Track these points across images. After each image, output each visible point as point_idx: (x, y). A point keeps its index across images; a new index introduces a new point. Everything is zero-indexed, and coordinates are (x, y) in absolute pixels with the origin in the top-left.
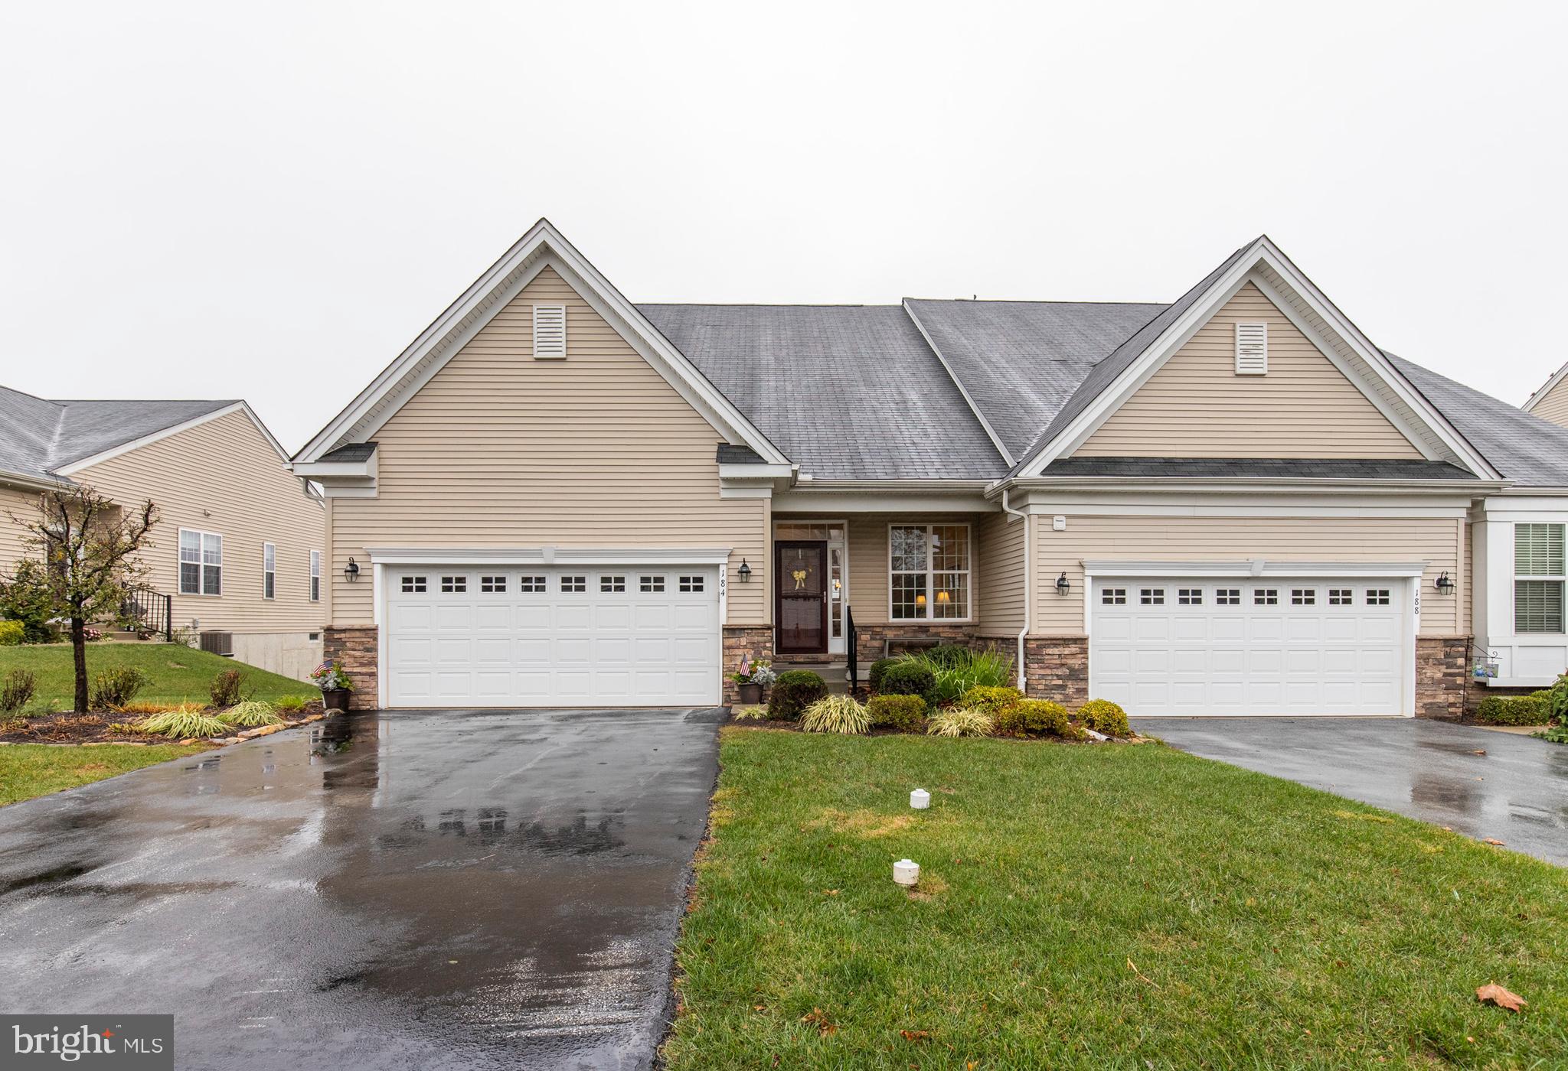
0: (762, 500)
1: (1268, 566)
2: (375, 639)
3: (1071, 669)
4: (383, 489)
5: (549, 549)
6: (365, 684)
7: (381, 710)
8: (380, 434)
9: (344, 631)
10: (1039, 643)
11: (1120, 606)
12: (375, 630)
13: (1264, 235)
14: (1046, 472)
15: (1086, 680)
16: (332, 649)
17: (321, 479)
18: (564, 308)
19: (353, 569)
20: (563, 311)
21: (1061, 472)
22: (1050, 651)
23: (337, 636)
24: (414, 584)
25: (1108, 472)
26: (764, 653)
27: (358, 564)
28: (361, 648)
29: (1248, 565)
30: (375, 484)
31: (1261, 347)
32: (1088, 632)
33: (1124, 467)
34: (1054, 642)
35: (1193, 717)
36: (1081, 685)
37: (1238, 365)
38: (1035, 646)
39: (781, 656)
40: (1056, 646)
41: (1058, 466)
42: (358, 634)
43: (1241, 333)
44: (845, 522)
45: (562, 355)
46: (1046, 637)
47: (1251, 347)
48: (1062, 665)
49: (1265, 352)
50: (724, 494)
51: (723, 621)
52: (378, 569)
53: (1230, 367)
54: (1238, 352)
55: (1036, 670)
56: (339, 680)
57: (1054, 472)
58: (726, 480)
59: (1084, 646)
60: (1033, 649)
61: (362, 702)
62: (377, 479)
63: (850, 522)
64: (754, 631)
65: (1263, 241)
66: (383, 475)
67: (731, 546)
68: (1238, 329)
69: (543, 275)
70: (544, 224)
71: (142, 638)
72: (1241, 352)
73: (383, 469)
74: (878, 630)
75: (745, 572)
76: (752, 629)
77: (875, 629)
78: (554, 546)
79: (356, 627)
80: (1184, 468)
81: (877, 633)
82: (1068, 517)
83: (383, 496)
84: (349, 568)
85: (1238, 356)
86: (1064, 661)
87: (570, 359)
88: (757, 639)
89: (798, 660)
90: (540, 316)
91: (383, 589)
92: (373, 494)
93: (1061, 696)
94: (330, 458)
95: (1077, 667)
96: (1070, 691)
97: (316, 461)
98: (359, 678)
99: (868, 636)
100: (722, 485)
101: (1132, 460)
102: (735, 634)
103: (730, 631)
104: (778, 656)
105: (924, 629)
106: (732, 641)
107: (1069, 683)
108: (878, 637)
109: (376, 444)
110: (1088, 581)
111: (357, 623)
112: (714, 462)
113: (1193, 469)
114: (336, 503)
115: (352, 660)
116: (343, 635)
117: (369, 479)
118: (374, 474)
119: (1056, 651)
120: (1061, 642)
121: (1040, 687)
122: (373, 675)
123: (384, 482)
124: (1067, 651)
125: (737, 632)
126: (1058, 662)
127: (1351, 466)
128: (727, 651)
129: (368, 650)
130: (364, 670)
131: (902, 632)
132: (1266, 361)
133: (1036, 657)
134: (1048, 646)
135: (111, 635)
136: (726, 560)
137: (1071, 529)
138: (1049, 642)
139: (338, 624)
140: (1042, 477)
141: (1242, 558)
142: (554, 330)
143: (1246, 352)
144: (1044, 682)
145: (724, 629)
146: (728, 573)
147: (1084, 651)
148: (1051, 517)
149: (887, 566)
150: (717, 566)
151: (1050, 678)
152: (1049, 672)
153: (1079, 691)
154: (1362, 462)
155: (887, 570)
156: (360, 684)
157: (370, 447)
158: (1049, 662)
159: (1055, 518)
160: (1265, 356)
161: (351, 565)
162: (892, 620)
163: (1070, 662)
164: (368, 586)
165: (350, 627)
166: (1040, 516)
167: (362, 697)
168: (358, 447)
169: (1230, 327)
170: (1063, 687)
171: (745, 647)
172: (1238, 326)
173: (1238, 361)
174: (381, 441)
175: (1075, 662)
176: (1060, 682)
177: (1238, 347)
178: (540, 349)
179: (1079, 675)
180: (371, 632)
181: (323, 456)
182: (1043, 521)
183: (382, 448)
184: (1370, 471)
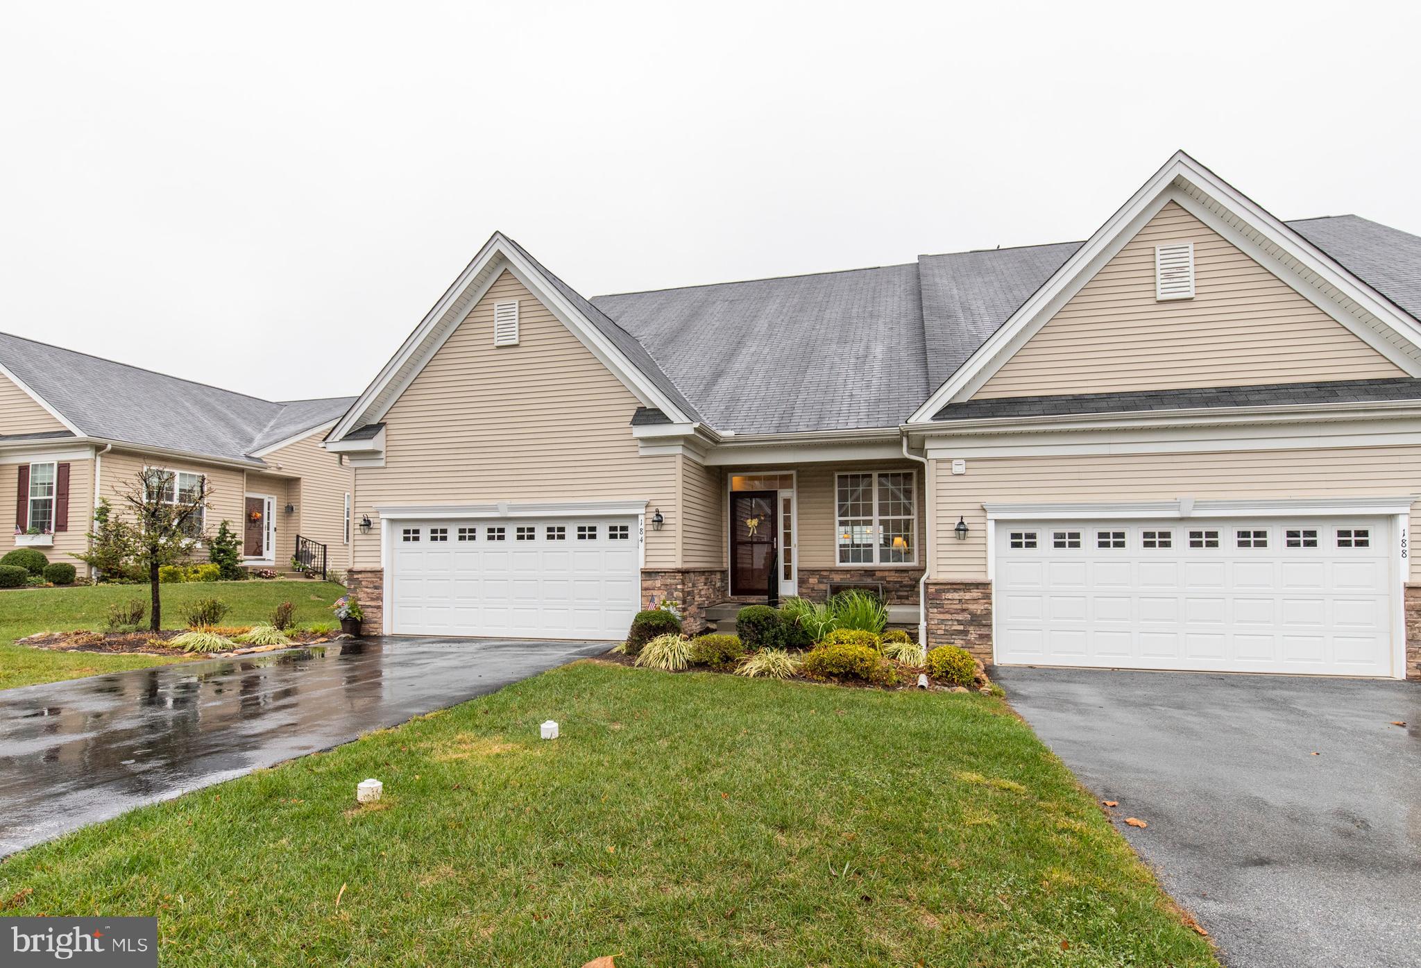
0: (674, 456)
1: (1197, 505)
2: (381, 579)
3: (973, 615)
4: (389, 459)
5: (503, 504)
6: (374, 615)
7: (385, 636)
8: (388, 416)
9: (360, 572)
10: (938, 587)
11: (1030, 550)
12: (381, 571)
13: (1180, 151)
14: (937, 416)
15: (990, 626)
16: (352, 587)
17: (348, 453)
18: (517, 303)
19: (367, 524)
20: (517, 306)
21: (954, 416)
22: (949, 596)
23: (356, 576)
24: (411, 535)
25: (1005, 414)
26: (675, 594)
27: (371, 520)
28: (372, 586)
29: (1176, 505)
30: (383, 456)
31: (1187, 269)
32: (991, 576)
33: (1026, 407)
34: (955, 587)
35: (1113, 669)
36: (984, 631)
37: (1159, 291)
38: (933, 590)
39: (736, 598)
40: (955, 590)
41: (951, 410)
42: (370, 575)
43: (1162, 257)
44: (793, 472)
45: (515, 342)
46: (945, 581)
47: (1175, 270)
48: (963, 610)
49: (1192, 274)
50: (643, 452)
51: (642, 565)
52: (384, 523)
53: (1151, 294)
54: (1159, 277)
55: (936, 615)
56: (350, 611)
57: (946, 416)
58: (642, 439)
59: (987, 591)
60: (932, 593)
61: (371, 629)
62: (384, 452)
63: (798, 471)
64: (667, 574)
65: (1180, 157)
66: (389, 449)
67: (647, 498)
68: (1158, 252)
69: (503, 278)
70: (498, 236)
71: (308, 577)
72: (1163, 276)
73: (389, 443)
74: (825, 573)
75: (659, 521)
76: (665, 572)
77: (822, 573)
78: (508, 502)
79: (368, 569)
80: (1092, 405)
81: (825, 577)
82: (967, 460)
83: (389, 465)
84: (363, 523)
85: (1159, 281)
86: (965, 606)
87: (523, 344)
88: (669, 581)
89: (750, 601)
90: (499, 311)
91: (388, 538)
92: (382, 464)
93: (962, 642)
94: (352, 437)
95: (979, 612)
96: (972, 636)
97: (340, 440)
98: (370, 610)
99: (816, 580)
100: (640, 444)
101: (1037, 399)
102: (651, 577)
103: (647, 574)
104: (732, 597)
105: (870, 573)
106: (649, 584)
107: (971, 629)
108: (825, 581)
109: (385, 424)
110: (991, 526)
111: (369, 566)
112: (628, 425)
113: (1104, 404)
114: (358, 472)
115: (365, 595)
116: (359, 576)
117: (377, 452)
118: (381, 447)
119: (956, 596)
120: (962, 587)
121: (939, 632)
122: (379, 607)
123: (389, 454)
124: (968, 596)
125: (653, 575)
126: (959, 607)
127: (1304, 390)
128: (644, 592)
129: (376, 588)
130: (373, 603)
131: (849, 576)
132: (1192, 284)
133: (935, 601)
134: (948, 591)
135: (284, 575)
136: (643, 511)
137: (971, 472)
138: (949, 587)
139: (358, 567)
140: (932, 422)
141: (1168, 498)
142: (510, 322)
143: (1168, 276)
144: (943, 627)
145: (642, 572)
146: (645, 521)
147: (988, 596)
148: (950, 461)
149: (833, 513)
150: (636, 516)
151: (950, 623)
152: (948, 616)
153: (981, 637)
154: (1319, 386)
155: (834, 516)
156: (371, 615)
157: (379, 426)
158: (949, 606)
159: (954, 462)
160: (1192, 279)
161: (365, 520)
162: (839, 564)
163: (972, 607)
164: (377, 537)
165: (363, 569)
166: (938, 461)
167: (372, 625)
168: (373, 427)
169: (1150, 252)
170: (965, 632)
171: (659, 589)
172: (1157, 250)
173: (1159, 286)
174: (388, 422)
175: (978, 608)
176: (961, 628)
177: (1158, 272)
178: (499, 338)
179: (982, 621)
180: (378, 573)
181: (346, 436)
182: (941, 465)
183: (389, 427)
184: (1327, 394)
